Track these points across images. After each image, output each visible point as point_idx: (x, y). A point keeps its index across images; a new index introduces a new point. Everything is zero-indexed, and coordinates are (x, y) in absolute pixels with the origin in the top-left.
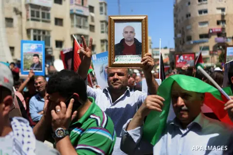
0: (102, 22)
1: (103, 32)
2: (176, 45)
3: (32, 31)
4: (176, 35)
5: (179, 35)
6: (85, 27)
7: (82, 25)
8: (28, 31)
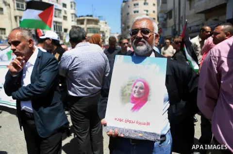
0: (72, 14)
1: (73, 21)
2: (122, 32)
3: (18, 18)
4: (121, 25)
5: (123, 25)
6: (59, 17)
7: (57, 15)
8: (16, 17)
